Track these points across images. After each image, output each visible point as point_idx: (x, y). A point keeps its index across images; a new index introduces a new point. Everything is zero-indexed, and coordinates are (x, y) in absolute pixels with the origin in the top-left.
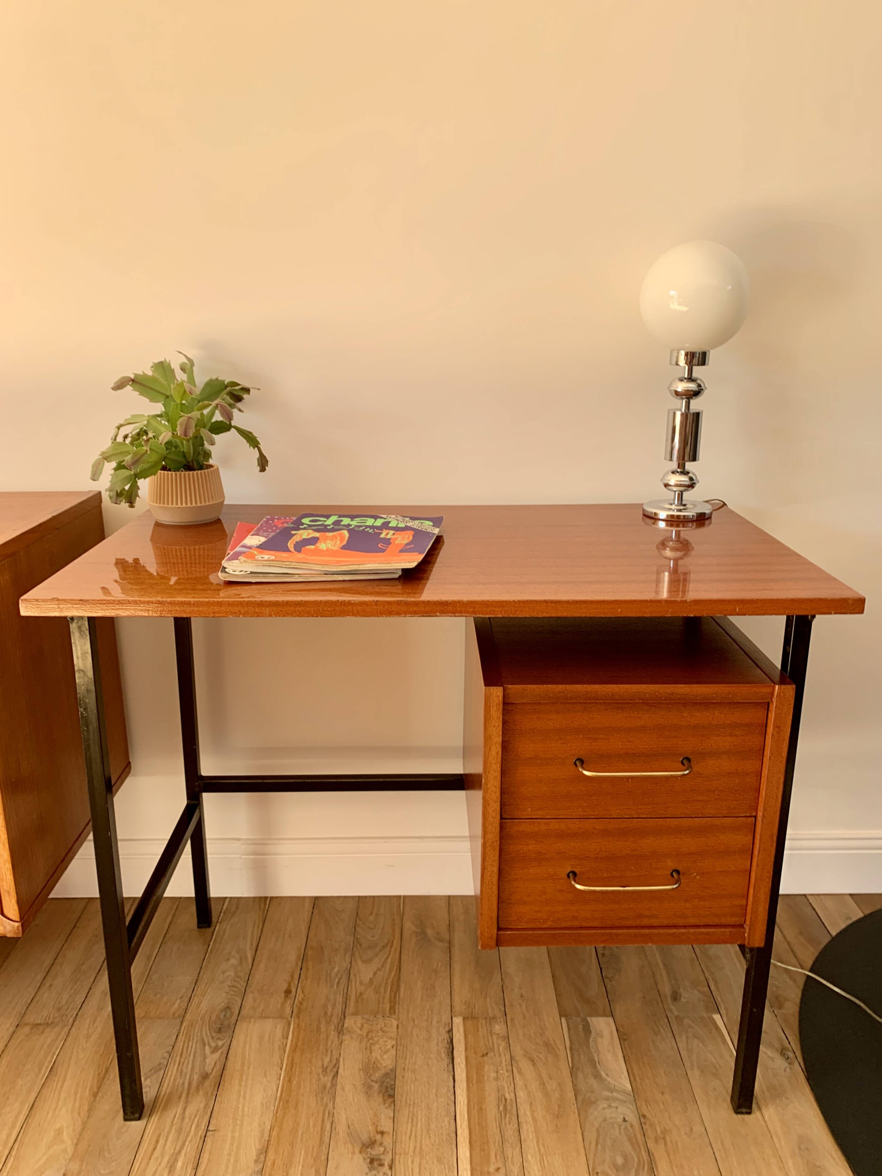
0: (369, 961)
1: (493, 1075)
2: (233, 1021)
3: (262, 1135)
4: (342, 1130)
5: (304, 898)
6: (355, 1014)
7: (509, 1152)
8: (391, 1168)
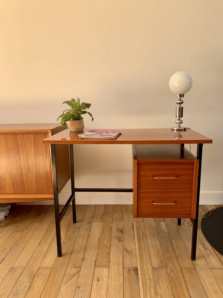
0: (117, 214)
1: (141, 230)
2: (91, 222)
3: (99, 237)
4: (113, 236)
5: (103, 205)
6: (115, 221)
7: (144, 239)
8: (123, 241)
